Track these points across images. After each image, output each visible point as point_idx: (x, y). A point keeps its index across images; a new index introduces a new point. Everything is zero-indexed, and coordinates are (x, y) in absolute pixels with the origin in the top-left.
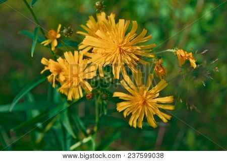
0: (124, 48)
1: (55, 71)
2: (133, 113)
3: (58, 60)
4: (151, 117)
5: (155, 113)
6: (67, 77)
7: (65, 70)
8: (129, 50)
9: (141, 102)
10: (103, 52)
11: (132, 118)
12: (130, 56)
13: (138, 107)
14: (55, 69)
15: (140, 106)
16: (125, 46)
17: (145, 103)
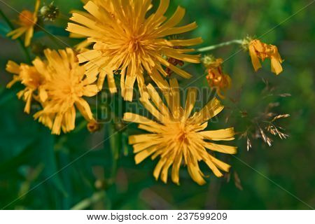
0: (142, 43)
1: (30, 82)
2: (162, 156)
3: (34, 62)
4: (195, 165)
5: (200, 159)
6: (51, 93)
7: (49, 81)
8: (151, 47)
9: (176, 137)
10: (105, 48)
11: (160, 164)
12: (153, 58)
13: (172, 146)
14: (31, 80)
15: (175, 144)
16: (144, 37)
17: (183, 139)
